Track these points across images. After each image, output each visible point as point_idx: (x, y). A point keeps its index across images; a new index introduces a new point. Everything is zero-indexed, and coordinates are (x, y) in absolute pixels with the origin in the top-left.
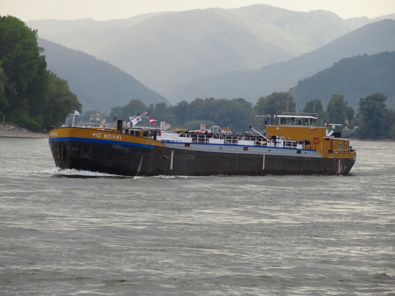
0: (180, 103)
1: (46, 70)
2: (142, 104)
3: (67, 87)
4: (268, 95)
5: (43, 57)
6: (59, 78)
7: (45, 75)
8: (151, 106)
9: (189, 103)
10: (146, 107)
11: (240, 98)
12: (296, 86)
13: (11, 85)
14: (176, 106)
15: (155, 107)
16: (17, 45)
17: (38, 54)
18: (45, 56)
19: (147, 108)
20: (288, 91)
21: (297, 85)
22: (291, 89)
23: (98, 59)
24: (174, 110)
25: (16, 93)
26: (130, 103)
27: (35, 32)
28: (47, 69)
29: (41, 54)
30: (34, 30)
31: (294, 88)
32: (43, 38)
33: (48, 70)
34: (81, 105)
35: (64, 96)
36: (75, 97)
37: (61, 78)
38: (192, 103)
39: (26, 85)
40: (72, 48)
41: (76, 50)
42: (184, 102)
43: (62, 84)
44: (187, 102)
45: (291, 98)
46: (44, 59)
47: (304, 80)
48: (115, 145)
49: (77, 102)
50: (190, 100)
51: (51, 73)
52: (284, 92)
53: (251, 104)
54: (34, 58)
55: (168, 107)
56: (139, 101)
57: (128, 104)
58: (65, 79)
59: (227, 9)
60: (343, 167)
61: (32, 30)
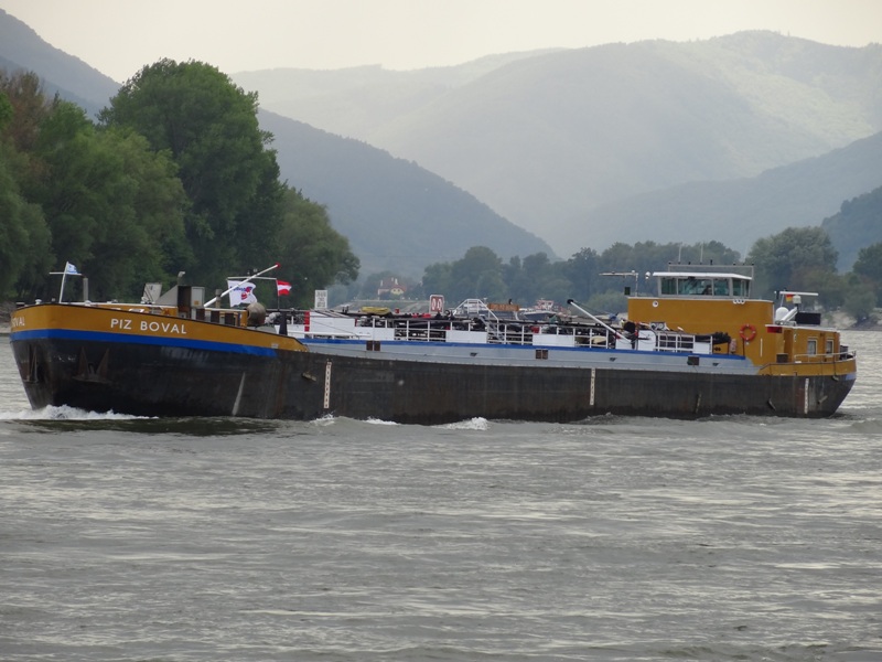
0: (578, 255)
1: (277, 183)
2: (495, 256)
3: (326, 220)
4: (775, 234)
5: (272, 154)
6: (308, 200)
7: (275, 194)
8: (515, 260)
9: (600, 253)
10: (503, 263)
11: (713, 243)
12: (838, 214)
13: (198, 216)
14: (570, 260)
15: (522, 262)
16: (214, 125)
17: (261, 147)
18: (275, 151)
19: (505, 267)
20: (819, 224)
21: (839, 211)
22: (826, 221)
23: (395, 157)
24: (564, 269)
25: (212, 235)
26: (467, 256)
27: (253, 96)
28: (281, 179)
29: (267, 147)
30: (250, 94)
31: (833, 217)
32: (271, 111)
33: (282, 183)
34: (358, 261)
35: (318, 240)
36: (343, 243)
37: (311, 201)
38: (607, 253)
39: (233, 217)
40: (335, 133)
41: (344, 137)
42: (587, 251)
43: (314, 213)
44: (595, 252)
45: (827, 242)
46: (274, 159)
47: (855, 199)
48: (168, 350)
49: (349, 254)
50: (600, 247)
51: (290, 188)
52: (813, 226)
53: (738, 254)
54: (250, 157)
55: (552, 262)
56: (487, 249)
57: (463, 258)
58: (320, 203)
59: (682, 43)
60: (818, 398)
61: (246, 93)
